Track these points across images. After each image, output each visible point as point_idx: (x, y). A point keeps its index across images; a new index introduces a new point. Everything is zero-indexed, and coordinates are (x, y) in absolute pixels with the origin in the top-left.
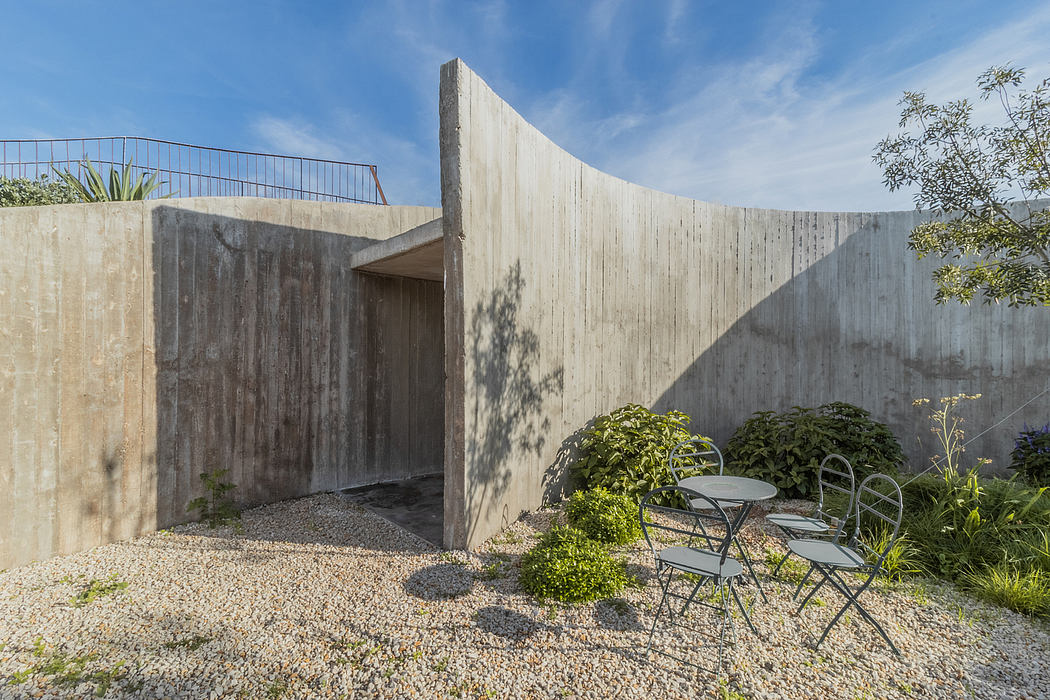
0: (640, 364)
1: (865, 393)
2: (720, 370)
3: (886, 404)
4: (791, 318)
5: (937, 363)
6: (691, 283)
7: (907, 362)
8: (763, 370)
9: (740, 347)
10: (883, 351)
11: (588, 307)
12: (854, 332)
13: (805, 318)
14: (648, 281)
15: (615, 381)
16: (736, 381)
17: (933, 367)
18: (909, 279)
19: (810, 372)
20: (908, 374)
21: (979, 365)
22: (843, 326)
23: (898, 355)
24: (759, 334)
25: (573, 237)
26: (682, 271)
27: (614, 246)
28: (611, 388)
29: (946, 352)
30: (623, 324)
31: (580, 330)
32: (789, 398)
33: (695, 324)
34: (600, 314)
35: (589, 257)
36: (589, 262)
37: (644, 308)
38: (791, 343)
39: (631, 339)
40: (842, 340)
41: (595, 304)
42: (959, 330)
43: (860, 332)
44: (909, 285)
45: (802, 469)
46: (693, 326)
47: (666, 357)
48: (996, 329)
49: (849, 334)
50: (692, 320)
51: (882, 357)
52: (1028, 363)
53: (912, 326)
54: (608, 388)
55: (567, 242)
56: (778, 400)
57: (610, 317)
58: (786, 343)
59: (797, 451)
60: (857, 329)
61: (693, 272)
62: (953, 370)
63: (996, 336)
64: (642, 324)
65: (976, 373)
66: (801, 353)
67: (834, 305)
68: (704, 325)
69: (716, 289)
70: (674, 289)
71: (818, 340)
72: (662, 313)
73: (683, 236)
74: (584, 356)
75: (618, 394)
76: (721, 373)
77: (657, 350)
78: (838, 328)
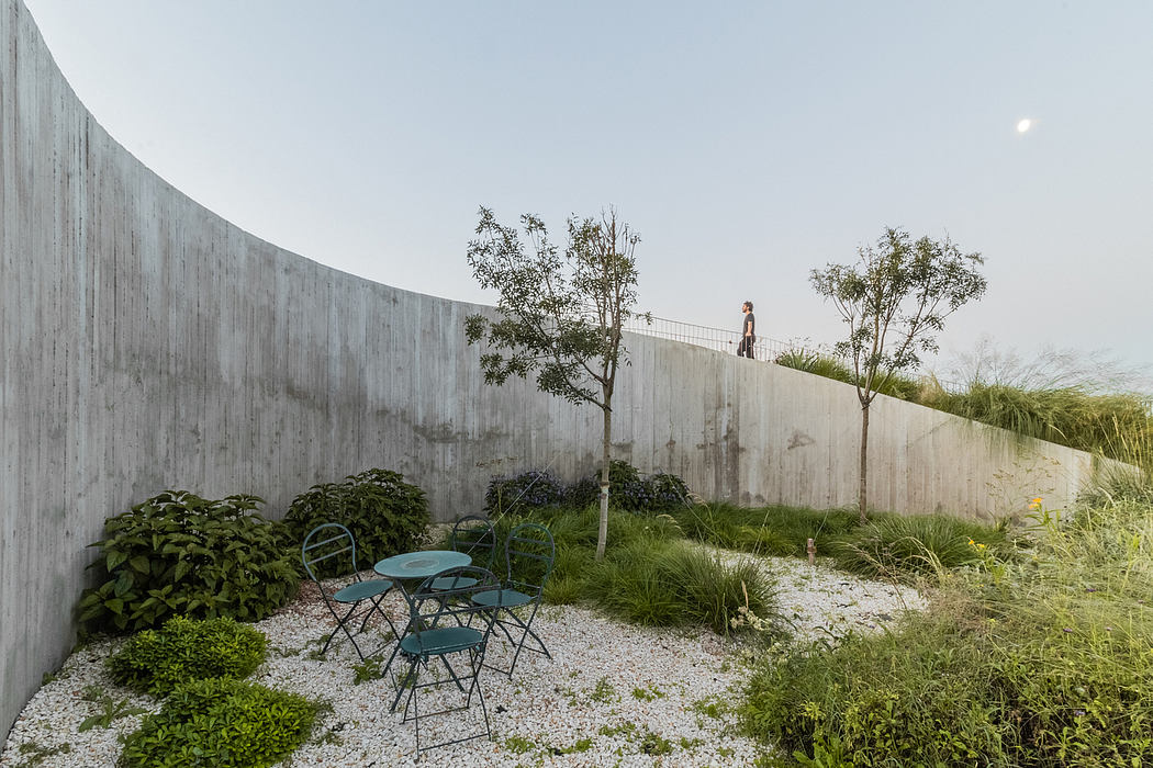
0: (162, 434)
1: (387, 457)
2: (255, 439)
3: (401, 467)
4: (325, 380)
5: (435, 429)
6: (223, 328)
7: (416, 428)
8: (299, 438)
9: (277, 412)
10: (400, 418)
11: (96, 346)
12: (378, 399)
13: (338, 383)
14: (173, 316)
15: (130, 463)
16: (272, 452)
17: (433, 433)
18: (417, 354)
19: (342, 439)
20: (417, 439)
21: (461, 430)
22: (370, 395)
23: (410, 422)
24: (295, 398)
25: (77, 228)
26: (213, 310)
27: (129, 256)
28: (125, 473)
29: (441, 421)
30: (141, 375)
31: (85, 382)
32: (324, 468)
33: (228, 380)
34: (111, 356)
35: (97, 266)
36: (97, 274)
37: (168, 355)
38: (325, 409)
39: (150, 399)
40: (369, 407)
41: (104, 342)
42: (449, 401)
43: (383, 400)
44: (418, 359)
45: (368, 539)
46: (225, 383)
47: (194, 425)
48: (471, 402)
49: (375, 402)
50: (226, 378)
51: (399, 423)
52: (488, 429)
53: (420, 397)
54: (121, 472)
55: (71, 237)
56: (313, 471)
57: (123, 364)
58: (321, 408)
59: (363, 521)
60: (380, 397)
61: (225, 313)
62: (445, 436)
63: (470, 408)
64: (165, 377)
65: (459, 437)
66: (334, 419)
67: (362, 371)
68: (238, 383)
69: (251, 339)
70: (203, 330)
71: (349, 405)
72: (190, 364)
73: (214, 265)
74: (90, 423)
75: (134, 479)
76: (256, 443)
77: (183, 415)
78: (366, 395)
